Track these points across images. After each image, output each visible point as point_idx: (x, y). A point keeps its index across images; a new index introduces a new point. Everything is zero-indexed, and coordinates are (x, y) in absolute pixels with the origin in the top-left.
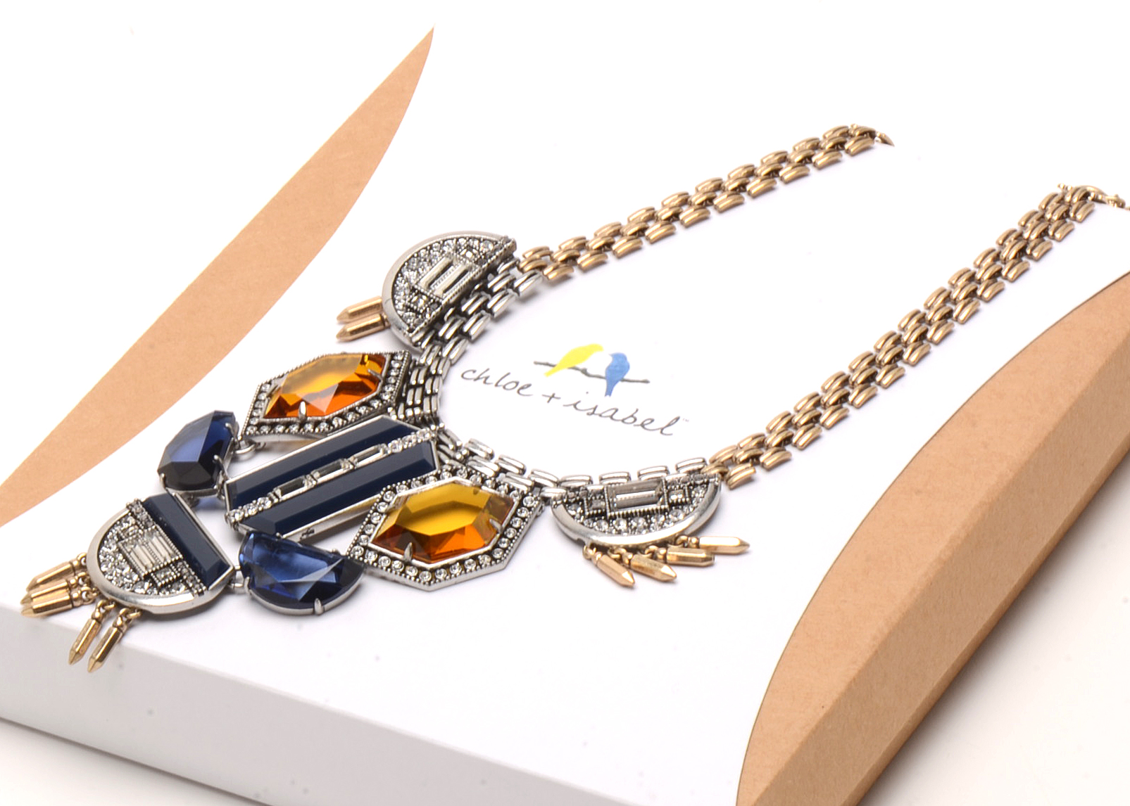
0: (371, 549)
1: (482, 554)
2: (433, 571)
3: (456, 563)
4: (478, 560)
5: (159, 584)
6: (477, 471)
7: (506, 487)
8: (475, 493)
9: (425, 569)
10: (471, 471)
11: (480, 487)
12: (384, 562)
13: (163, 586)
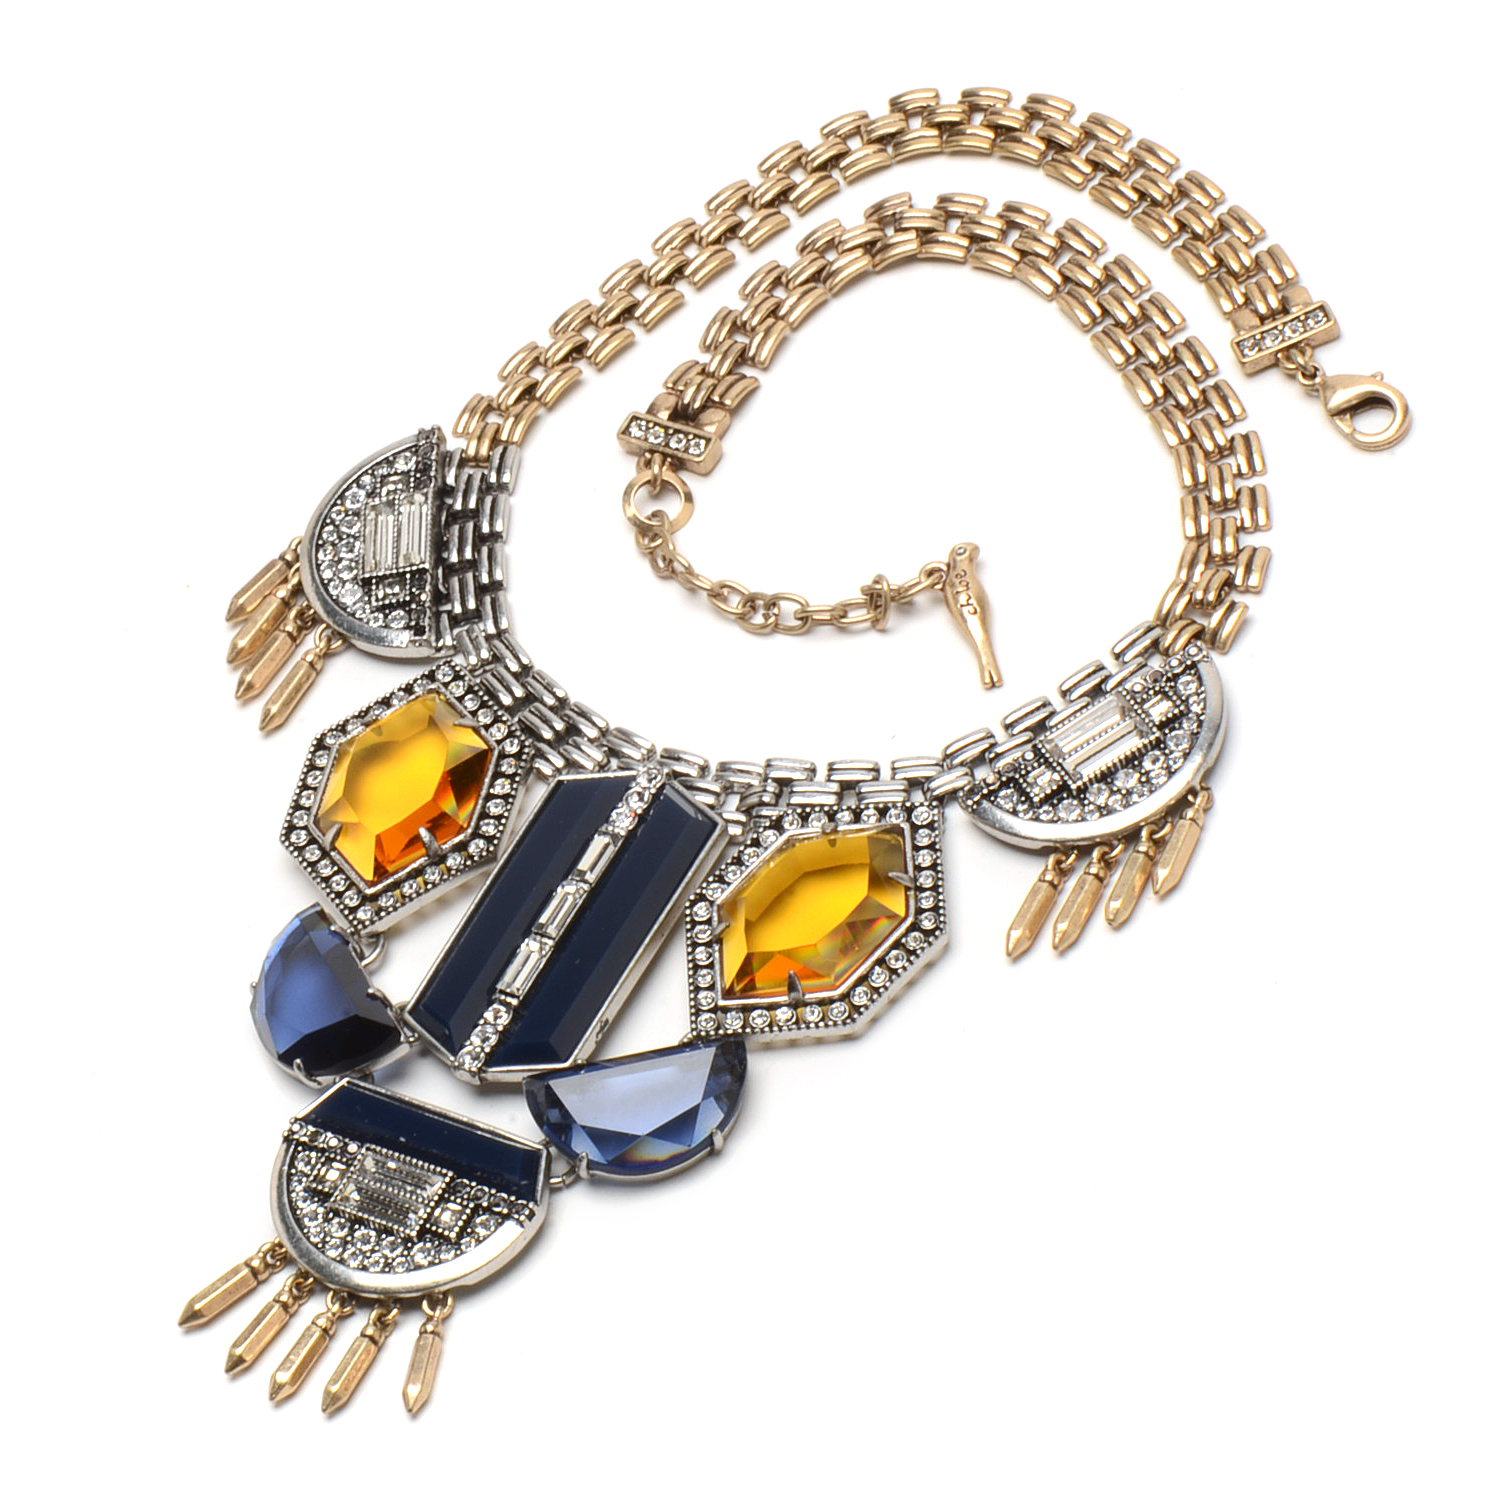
0: (726, 1010)
1: (906, 934)
2: (846, 997)
3: (872, 968)
4: (904, 945)
5: (453, 1235)
6: (813, 806)
7: (871, 811)
8: (833, 843)
9: (832, 1001)
10: (804, 811)
11: (835, 831)
12: (758, 1019)
13: (460, 1236)
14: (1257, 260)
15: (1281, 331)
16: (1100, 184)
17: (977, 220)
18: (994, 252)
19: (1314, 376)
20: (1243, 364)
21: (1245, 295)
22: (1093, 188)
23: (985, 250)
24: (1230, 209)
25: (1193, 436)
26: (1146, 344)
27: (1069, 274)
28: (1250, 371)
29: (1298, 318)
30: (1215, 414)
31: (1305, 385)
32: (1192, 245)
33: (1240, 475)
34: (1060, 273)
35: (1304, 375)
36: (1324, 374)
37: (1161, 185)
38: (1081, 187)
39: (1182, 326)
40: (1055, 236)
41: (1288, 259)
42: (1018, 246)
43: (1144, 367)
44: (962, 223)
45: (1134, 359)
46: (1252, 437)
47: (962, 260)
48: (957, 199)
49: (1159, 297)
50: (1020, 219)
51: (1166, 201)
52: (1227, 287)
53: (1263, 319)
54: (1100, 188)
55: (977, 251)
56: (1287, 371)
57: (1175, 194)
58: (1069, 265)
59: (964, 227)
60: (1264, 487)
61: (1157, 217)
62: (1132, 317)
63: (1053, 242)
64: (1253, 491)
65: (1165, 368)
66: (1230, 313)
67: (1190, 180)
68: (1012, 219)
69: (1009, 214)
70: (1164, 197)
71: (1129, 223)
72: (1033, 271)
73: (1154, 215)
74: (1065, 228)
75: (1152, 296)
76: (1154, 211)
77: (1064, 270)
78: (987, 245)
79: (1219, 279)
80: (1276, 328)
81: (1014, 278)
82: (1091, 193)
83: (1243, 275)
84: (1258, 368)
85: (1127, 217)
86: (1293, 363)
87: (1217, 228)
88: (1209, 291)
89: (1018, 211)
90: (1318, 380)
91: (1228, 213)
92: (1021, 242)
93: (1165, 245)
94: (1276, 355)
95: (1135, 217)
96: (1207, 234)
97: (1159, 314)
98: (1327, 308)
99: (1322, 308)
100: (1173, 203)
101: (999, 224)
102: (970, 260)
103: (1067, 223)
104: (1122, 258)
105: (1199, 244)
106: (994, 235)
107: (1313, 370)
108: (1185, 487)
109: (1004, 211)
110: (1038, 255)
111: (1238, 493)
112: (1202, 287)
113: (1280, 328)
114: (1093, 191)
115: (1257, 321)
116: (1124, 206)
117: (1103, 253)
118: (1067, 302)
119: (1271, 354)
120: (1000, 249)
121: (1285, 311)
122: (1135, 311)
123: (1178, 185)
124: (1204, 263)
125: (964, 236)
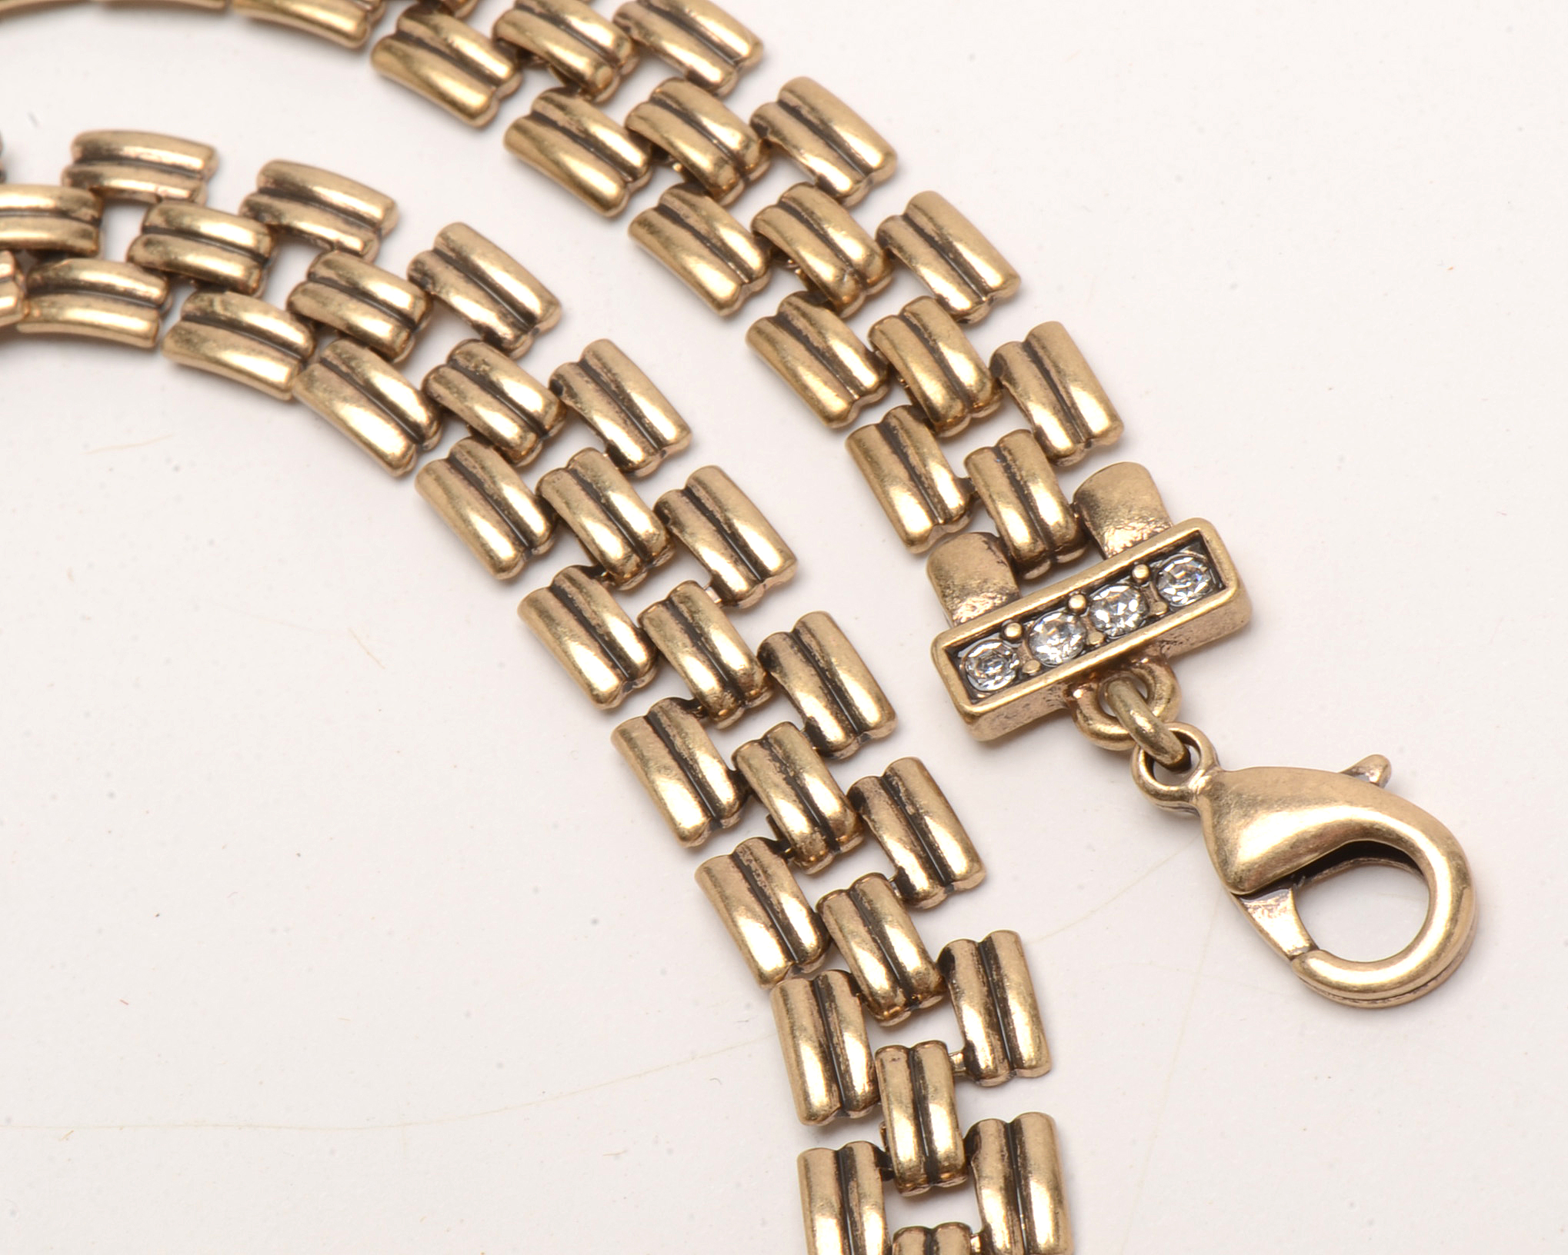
14: (998, 370)
15: (1079, 613)
16: (536, 116)
17: (187, 222)
18: (235, 326)
19: (1184, 766)
20: (971, 718)
21: (966, 486)
22: (517, 127)
23: (209, 319)
24: (914, 204)
25: (828, 944)
26: (681, 638)
27: (450, 400)
28: (990, 735)
29: (1127, 571)
30: (890, 875)
31: (1157, 795)
32: (804, 315)
33: (969, 1072)
34: (427, 397)
35: (1150, 762)
36: (1215, 763)
37: (707, 122)
38: (480, 121)
39: (783, 578)
40: (412, 279)
41: (1086, 366)
42: (306, 306)
43: (678, 714)
44: (145, 229)
45: (647, 679)
46: (1006, 955)
47: (148, 344)
48: (130, 151)
49: (717, 485)
50: (309, 223)
51: (727, 175)
52: (914, 460)
53: (1020, 565)
54: (532, 126)
55: (187, 318)
56: (1103, 744)
57: (753, 154)
58: (453, 375)
59: (148, 244)
60: (1049, 1124)
61: (702, 228)
62: (635, 544)
63: (403, 299)
64: (1013, 1132)
65: (739, 713)
66: (922, 539)
67: (794, 112)
68: (286, 221)
69: (279, 205)
70: (719, 164)
71: (618, 237)
72: (349, 391)
73: (693, 220)
74: (437, 252)
75: (696, 479)
76: (693, 206)
77: (438, 389)
78: (220, 304)
79: (885, 428)
80: (1062, 603)
81: (293, 402)
82: (509, 144)
83: (958, 420)
84: (1012, 725)
85: (615, 219)
86: (1114, 720)
87: (878, 263)
88: (855, 458)
89: (305, 197)
90: (1197, 781)
91: (906, 217)
92: (314, 295)
93: (726, 310)
94: (1069, 693)
95: (643, 222)
96: (849, 283)
97: (718, 542)
98: (1213, 546)
99: (1196, 541)
100: (745, 175)
101: (245, 235)
102: (169, 343)
103: (443, 235)
104: (608, 355)
105: (826, 316)
106: (232, 268)
107: (1178, 746)
108: (811, 1116)
109: (263, 191)
110: (363, 339)
111: (971, 1142)
112: (837, 450)
113: (1077, 603)
114: (517, 138)
115: (1003, 576)
116: (606, 185)
117: (549, 331)
118: (447, 490)
119: (1052, 688)
120: (253, 317)
121: (1087, 542)
122: (643, 525)
123: (760, 126)
124: (842, 377)
125: (149, 269)
